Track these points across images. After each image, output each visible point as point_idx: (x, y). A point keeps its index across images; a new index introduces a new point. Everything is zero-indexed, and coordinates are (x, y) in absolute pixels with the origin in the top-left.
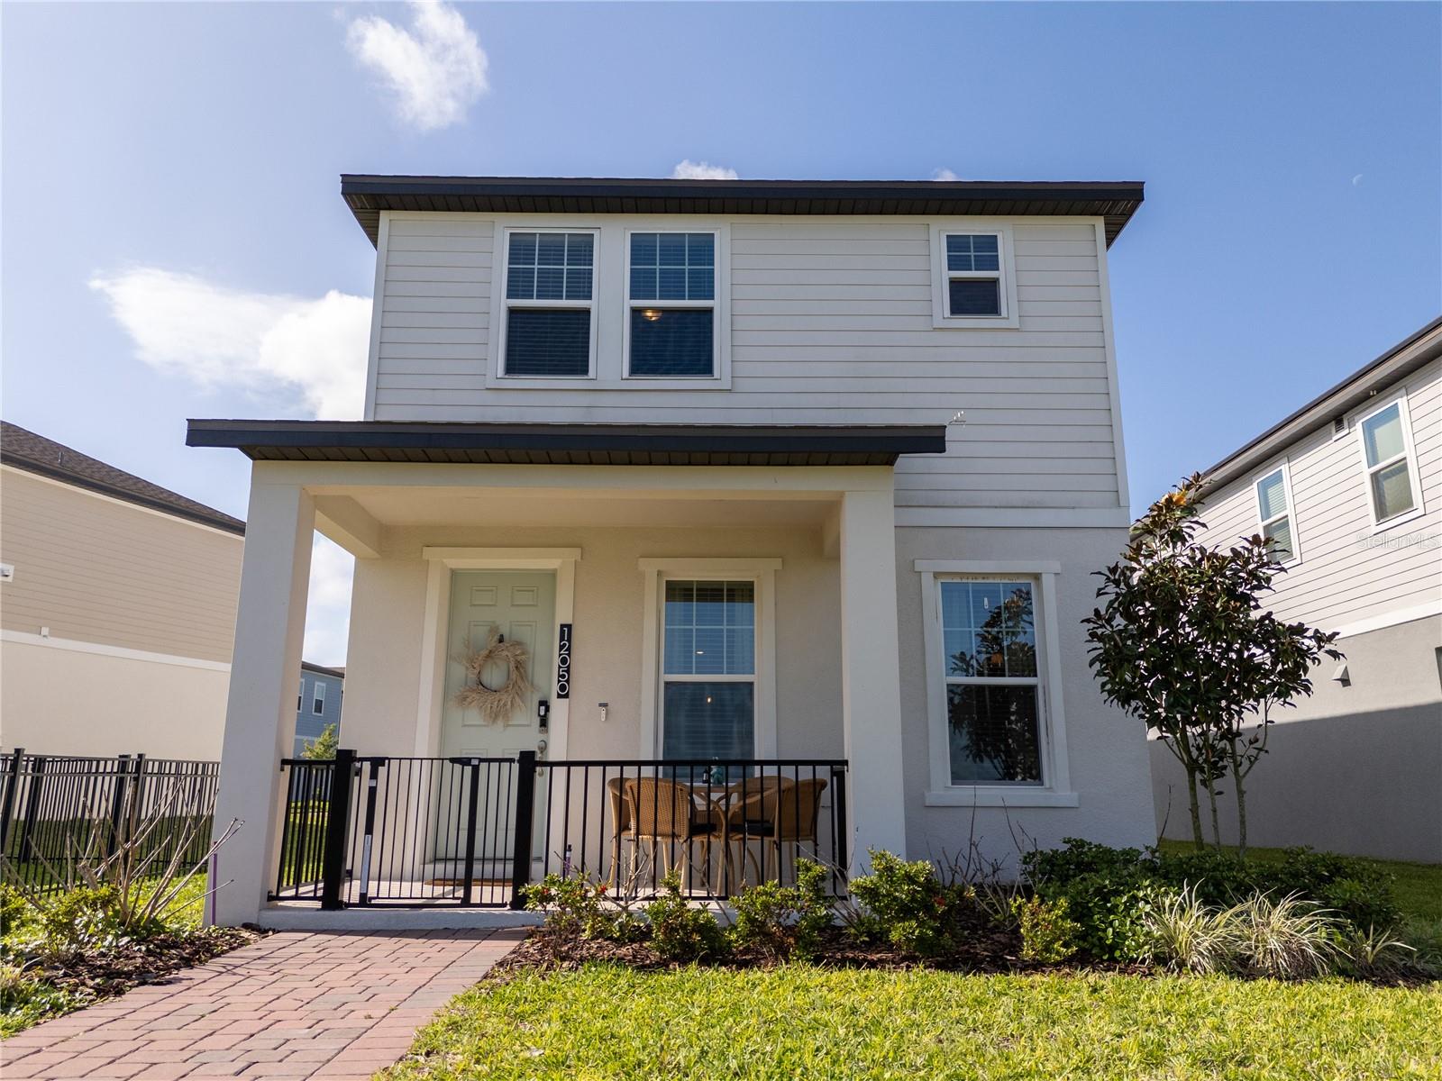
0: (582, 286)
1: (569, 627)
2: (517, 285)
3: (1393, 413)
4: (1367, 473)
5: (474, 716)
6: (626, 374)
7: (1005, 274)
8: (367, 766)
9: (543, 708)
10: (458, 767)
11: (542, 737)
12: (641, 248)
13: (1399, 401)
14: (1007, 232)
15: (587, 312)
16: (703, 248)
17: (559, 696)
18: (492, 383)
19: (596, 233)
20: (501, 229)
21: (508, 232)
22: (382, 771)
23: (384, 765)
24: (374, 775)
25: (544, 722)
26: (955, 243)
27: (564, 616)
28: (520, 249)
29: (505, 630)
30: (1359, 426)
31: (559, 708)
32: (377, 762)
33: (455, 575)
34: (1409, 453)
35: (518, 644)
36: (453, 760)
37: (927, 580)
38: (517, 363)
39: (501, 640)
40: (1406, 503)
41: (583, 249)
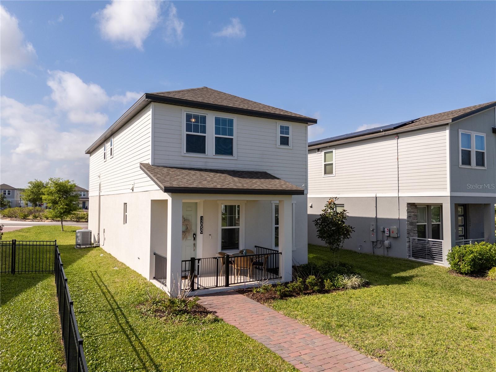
4: (323, 163)
6: (214, 154)
7: (290, 136)
8: (197, 261)
9: (195, 236)
10: (214, 259)
11: (194, 242)
12: (217, 121)
13: (333, 150)
14: (291, 126)
16: (231, 122)
17: (201, 233)
18: (183, 155)
19: (207, 115)
20: (184, 111)
21: (185, 113)
22: (200, 261)
23: (200, 260)
24: (198, 263)
25: (194, 239)
26: (282, 128)
27: (201, 214)
29: (185, 217)
32: (199, 260)
34: (334, 162)
36: (213, 258)
37: (273, 205)
38: (189, 150)
39: (184, 219)
40: (331, 172)
41: (204, 119)
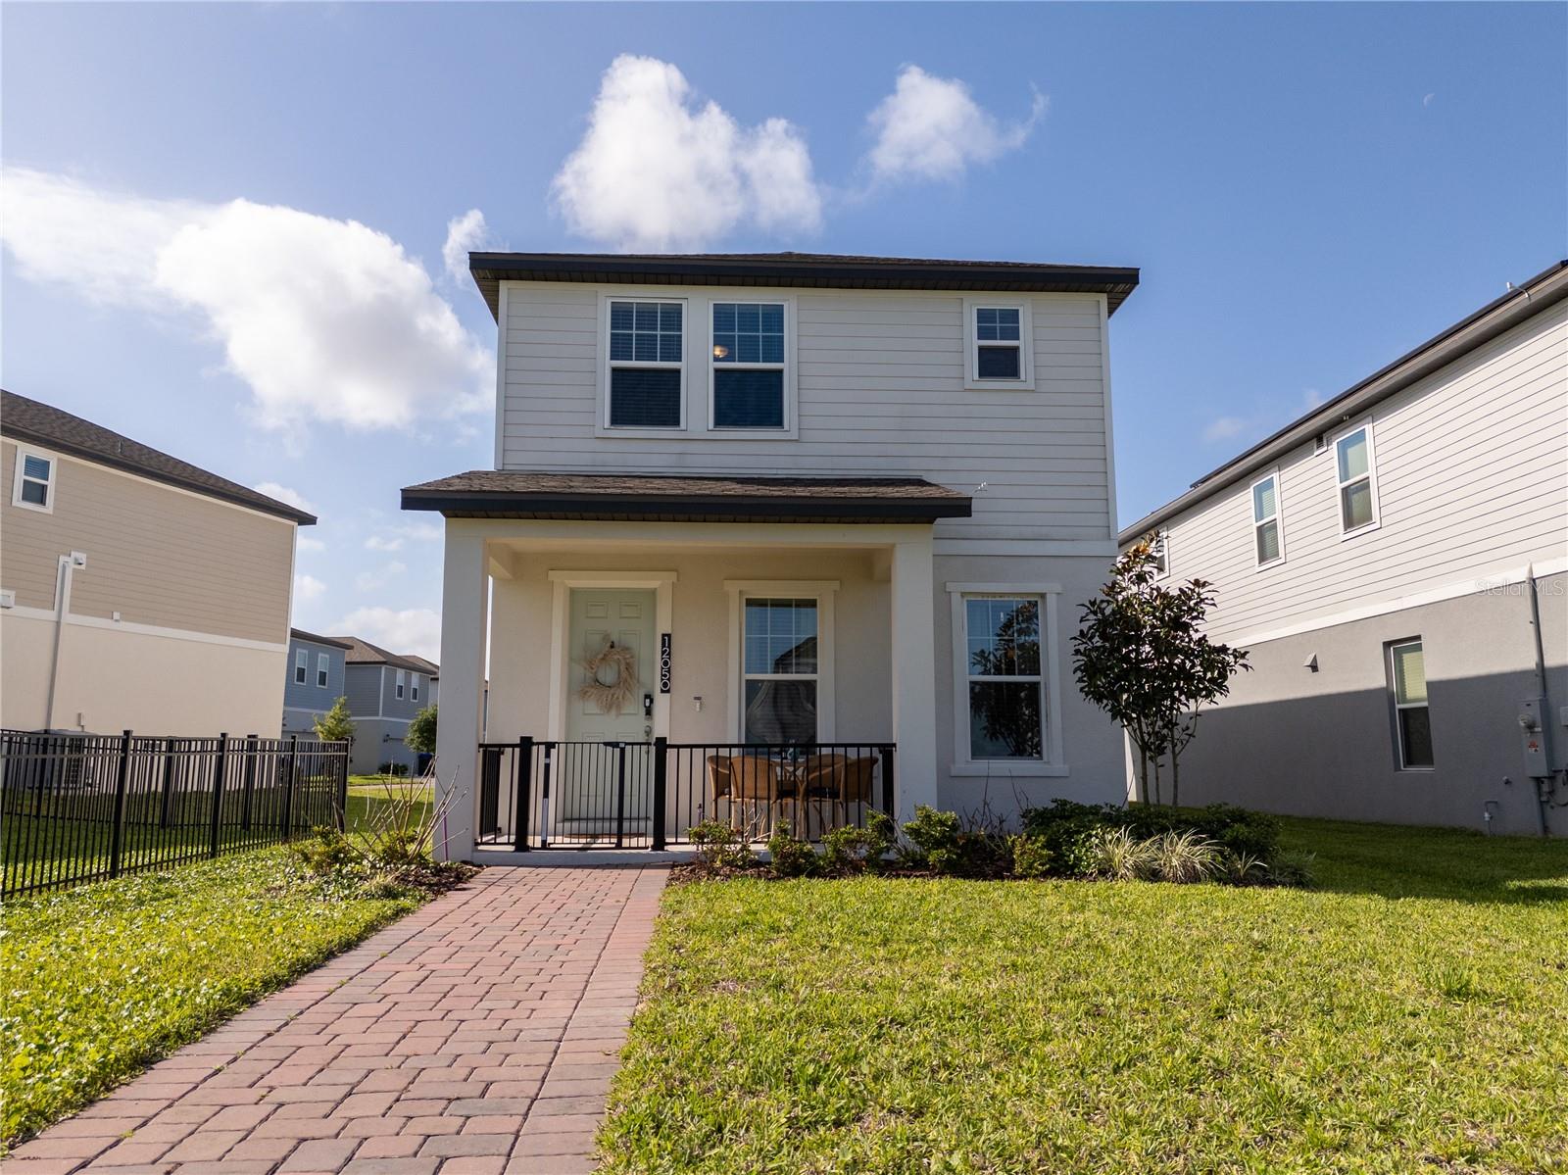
0: (673, 350)
1: (669, 636)
2: (619, 348)
3: (1361, 436)
4: (1340, 486)
5: (592, 707)
6: (711, 426)
7: (1024, 343)
8: (542, 748)
9: (648, 701)
10: (610, 749)
11: (647, 723)
12: (723, 317)
13: (1366, 427)
14: (1027, 306)
15: (678, 372)
16: (774, 318)
17: (662, 691)
18: (600, 433)
19: (684, 304)
20: (604, 298)
21: (609, 302)
22: (554, 752)
23: (554, 747)
24: (548, 755)
25: (649, 712)
26: (984, 316)
27: (664, 626)
28: (621, 315)
29: (615, 637)
30: (1334, 445)
31: (661, 702)
32: (550, 746)
33: (573, 592)
34: (1371, 473)
35: (626, 649)
36: (606, 744)
37: (956, 598)
38: (621, 415)
39: (612, 647)
40: (1367, 518)
41: (673, 317)
